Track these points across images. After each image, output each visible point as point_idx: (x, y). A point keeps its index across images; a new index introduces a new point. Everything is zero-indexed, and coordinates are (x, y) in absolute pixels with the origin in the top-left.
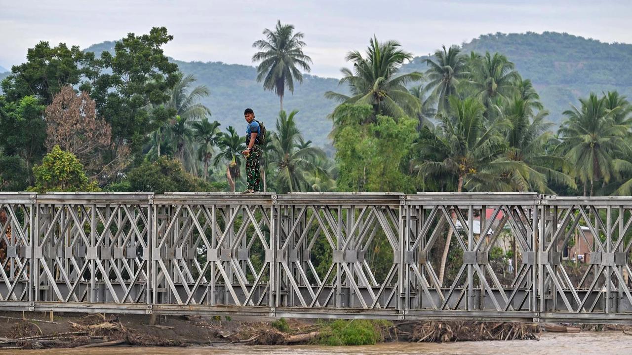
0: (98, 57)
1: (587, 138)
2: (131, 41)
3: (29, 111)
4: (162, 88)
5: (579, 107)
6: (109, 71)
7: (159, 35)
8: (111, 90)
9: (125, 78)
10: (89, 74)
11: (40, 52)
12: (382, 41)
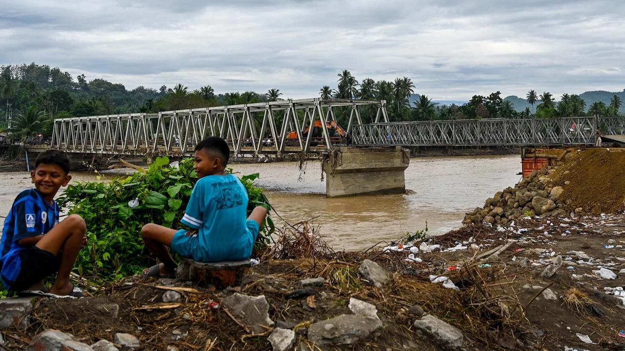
0: (486, 97)
1: (595, 111)
2: (493, 94)
3: (473, 109)
4: (499, 103)
5: (593, 105)
6: (489, 100)
7: (498, 93)
8: (489, 104)
9: (492, 102)
10: (485, 101)
11: (475, 97)
12: (546, 92)
